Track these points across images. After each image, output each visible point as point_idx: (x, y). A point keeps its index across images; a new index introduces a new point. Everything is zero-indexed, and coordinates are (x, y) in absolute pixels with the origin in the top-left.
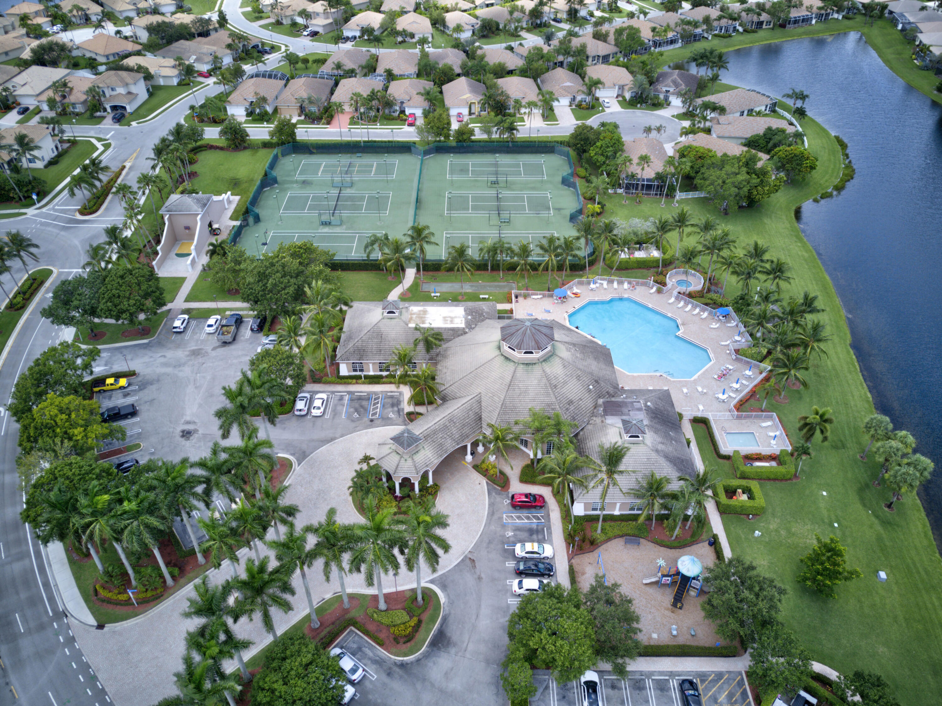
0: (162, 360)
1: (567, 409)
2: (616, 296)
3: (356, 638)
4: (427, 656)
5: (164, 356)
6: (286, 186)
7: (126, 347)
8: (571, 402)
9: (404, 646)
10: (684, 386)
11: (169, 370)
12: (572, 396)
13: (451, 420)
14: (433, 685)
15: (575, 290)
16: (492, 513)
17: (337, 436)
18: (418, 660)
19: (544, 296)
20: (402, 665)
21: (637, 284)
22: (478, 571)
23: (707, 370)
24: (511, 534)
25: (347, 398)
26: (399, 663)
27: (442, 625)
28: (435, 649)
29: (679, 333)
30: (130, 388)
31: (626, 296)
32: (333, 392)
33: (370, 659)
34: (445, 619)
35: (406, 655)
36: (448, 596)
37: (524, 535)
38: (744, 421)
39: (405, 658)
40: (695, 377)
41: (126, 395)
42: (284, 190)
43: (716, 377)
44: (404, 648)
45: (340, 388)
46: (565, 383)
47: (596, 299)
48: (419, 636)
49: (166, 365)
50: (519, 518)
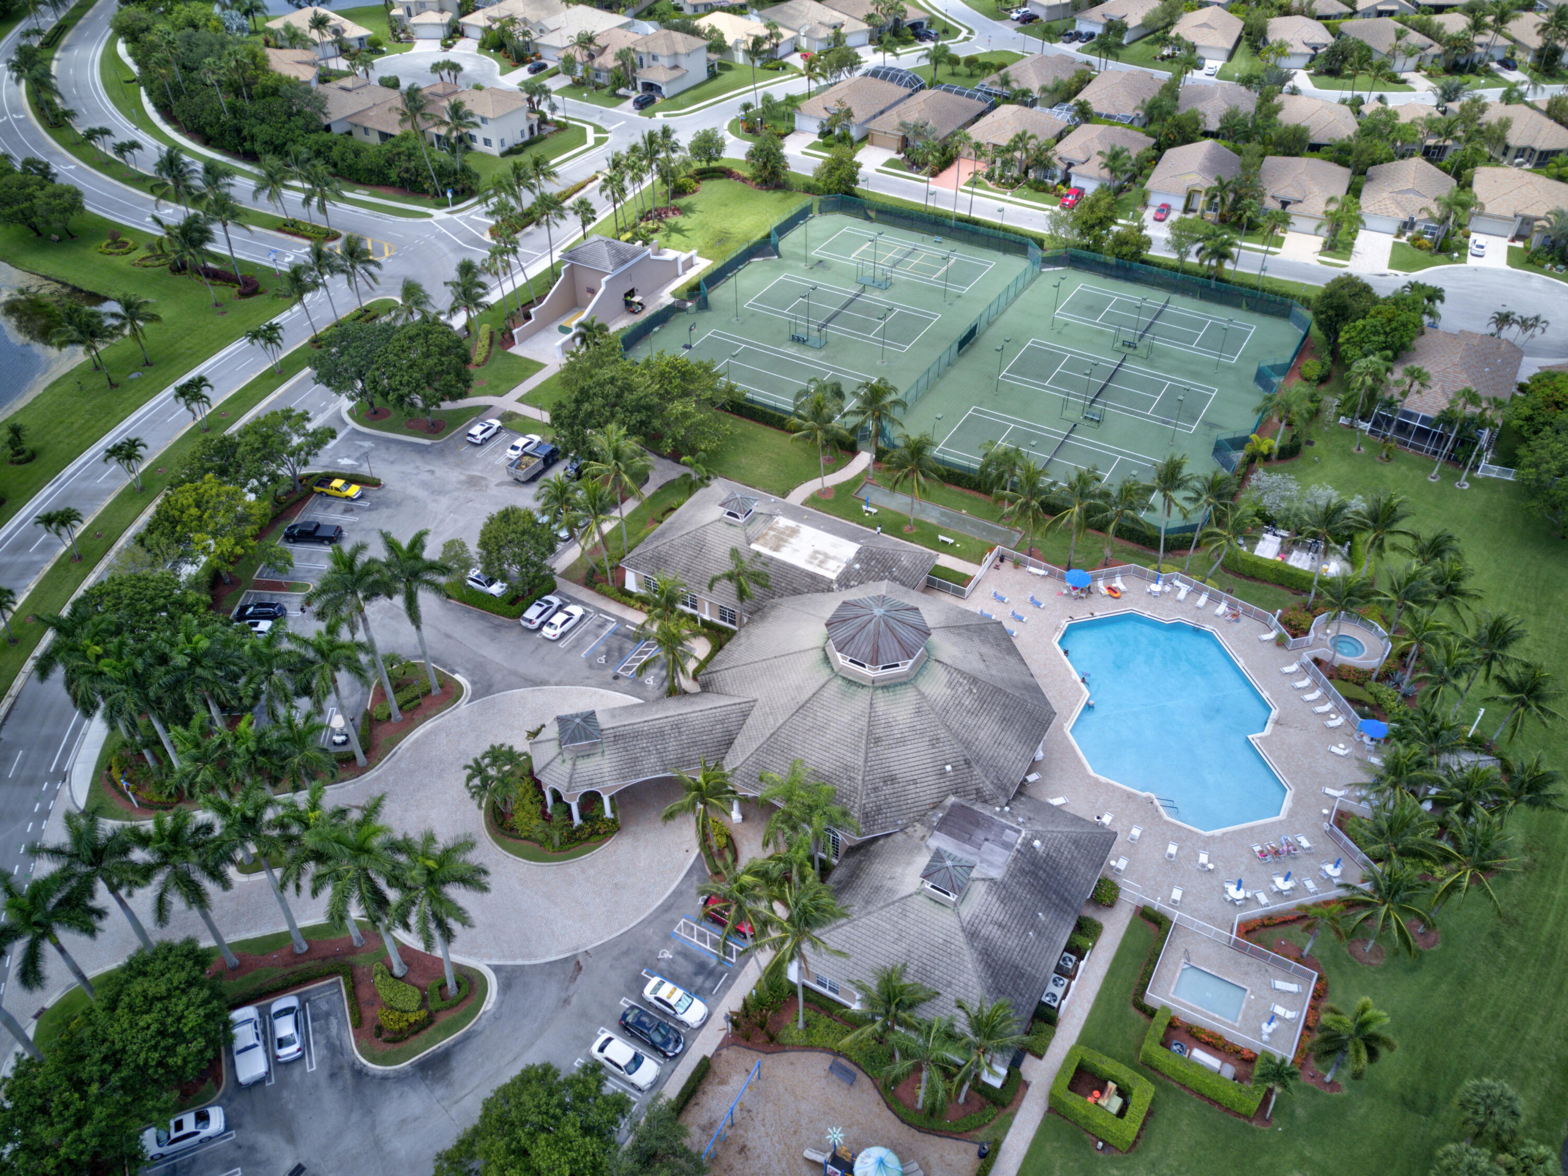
0: (426, 477)
1: (876, 789)
2: (1189, 621)
3: (335, 998)
4: (400, 1078)
5: (432, 472)
6: (789, 262)
7: (399, 442)
8: (891, 779)
9: (383, 1045)
10: (1176, 840)
11: (422, 494)
12: (897, 769)
13: (676, 727)
14: (373, 1127)
15: (1118, 583)
16: (667, 907)
17: (552, 681)
18: (385, 1078)
19: (1051, 574)
20: (360, 1073)
21: (1247, 612)
22: (573, 987)
23: (1251, 829)
24: (668, 955)
25: (610, 627)
26: (357, 1067)
27: (456, 1044)
28: (419, 1074)
29: (1254, 737)
30: (361, 503)
31: (1208, 628)
32: (599, 611)
33: (328, 1038)
34: (467, 1037)
35: (373, 1060)
36: (500, 1004)
37: (685, 968)
38: (1244, 959)
39: (370, 1065)
40: (1218, 832)
41: (348, 510)
42: (780, 268)
43: (1257, 848)
44: (381, 1047)
45: (614, 608)
46: (902, 741)
47: (1147, 614)
48: (414, 1042)
49: (424, 485)
50: (702, 936)
